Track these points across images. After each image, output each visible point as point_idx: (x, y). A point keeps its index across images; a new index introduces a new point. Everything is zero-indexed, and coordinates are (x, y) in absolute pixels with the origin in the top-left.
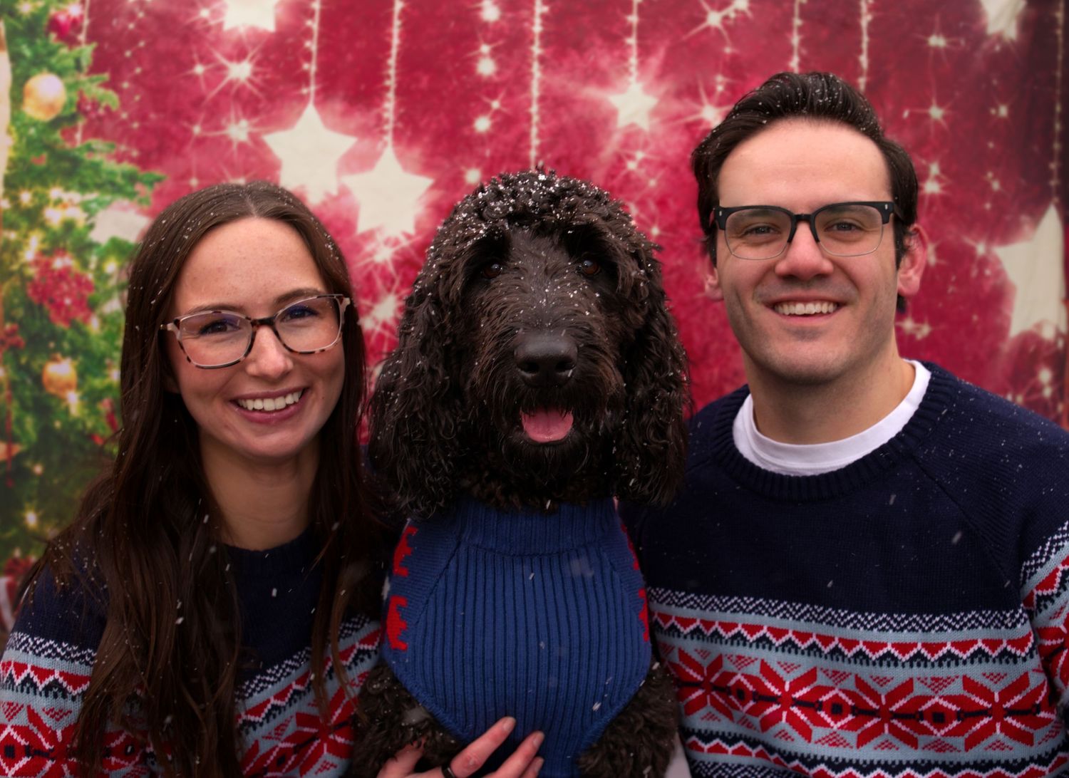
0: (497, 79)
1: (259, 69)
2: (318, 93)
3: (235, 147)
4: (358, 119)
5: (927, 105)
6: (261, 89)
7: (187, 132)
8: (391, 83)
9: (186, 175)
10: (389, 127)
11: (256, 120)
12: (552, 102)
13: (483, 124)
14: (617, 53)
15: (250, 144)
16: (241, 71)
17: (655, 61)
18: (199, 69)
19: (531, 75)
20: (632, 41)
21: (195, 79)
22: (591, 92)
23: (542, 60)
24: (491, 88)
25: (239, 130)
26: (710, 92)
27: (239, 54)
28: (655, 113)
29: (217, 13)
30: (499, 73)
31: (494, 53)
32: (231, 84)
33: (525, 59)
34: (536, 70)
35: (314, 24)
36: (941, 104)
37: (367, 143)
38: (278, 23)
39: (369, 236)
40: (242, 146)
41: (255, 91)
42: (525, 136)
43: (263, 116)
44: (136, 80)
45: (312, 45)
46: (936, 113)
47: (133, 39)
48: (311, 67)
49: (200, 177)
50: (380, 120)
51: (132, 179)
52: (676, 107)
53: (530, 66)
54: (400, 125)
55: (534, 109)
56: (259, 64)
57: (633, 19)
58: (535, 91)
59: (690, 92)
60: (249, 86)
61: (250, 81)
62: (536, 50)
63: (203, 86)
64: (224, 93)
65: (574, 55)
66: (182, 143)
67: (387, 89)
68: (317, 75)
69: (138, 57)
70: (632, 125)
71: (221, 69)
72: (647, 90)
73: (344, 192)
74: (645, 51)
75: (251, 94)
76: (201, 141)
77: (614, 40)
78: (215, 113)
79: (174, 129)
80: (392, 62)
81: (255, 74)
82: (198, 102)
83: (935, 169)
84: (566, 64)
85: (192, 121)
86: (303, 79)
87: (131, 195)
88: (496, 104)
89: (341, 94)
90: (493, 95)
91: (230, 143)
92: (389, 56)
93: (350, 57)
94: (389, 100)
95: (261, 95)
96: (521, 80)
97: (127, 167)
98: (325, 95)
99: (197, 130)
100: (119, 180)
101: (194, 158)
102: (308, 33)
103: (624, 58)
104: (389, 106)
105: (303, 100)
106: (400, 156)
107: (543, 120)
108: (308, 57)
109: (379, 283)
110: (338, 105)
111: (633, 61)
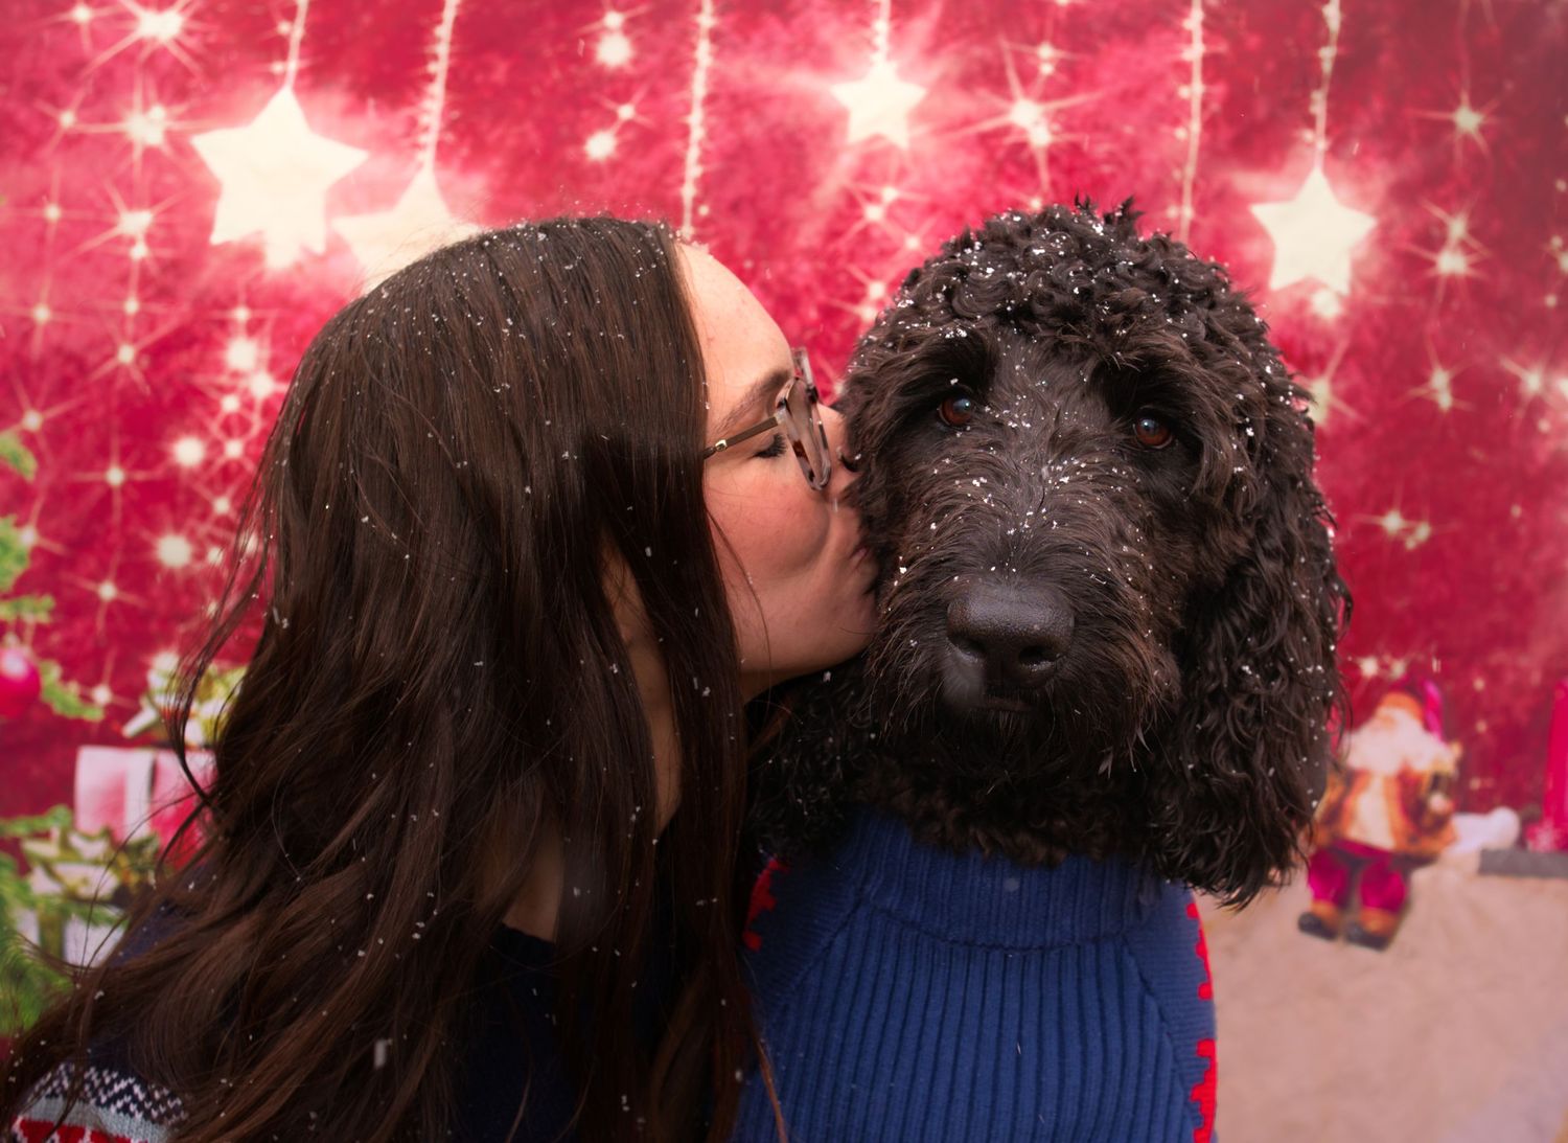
0: (630, 70)
1: (197, 26)
2: (301, 74)
3: (137, 154)
4: (372, 119)
5: (1452, 105)
6: (197, 57)
7: (49, 122)
8: (439, 68)
9: (36, 201)
10: (429, 139)
11: (180, 109)
12: (729, 102)
13: (600, 146)
14: (851, 16)
15: (167, 150)
16: (162, 26)
17: (922, 27)
18: (82, 14)
19: (694, 62)
21: (74, 28)
22: (801, 80)
23: (715, 36)
24: (620, 86)
25: (147, 126)
26: (1027, 76)
28: (920, 115)
30: (635, 62)
31: (630, 27)
32: (140, 44)
33: (686, 37)
34: (704, 52)
36: (1476, 105)
37: (384, 165)
40: (151, 154)
41: (185, 59)
42: (675, 163)
43: (195, 101)
46: (1467, 120)
48: (294, 31)
49: (65, 203)
50: (413, 125)
52: (961, 104)
53: (693, 47)
54: (450, 137)
55: (696, 120)
56: (197, 17)
58: (699, 87)
59: (990, 78)
60: (175, 51)
61: (178, 43)
62: (706, 20)
63: (86, 42)
64: (127, 57)
65: (772, 24)
66: (36, 142)
67: (430, 78)
68: (303, 43)
70: (877, 138)
71: (125, 17)
72: (904, 74)
73: (337, 247)
74: (904, 9)
75: (176, 62)
76: (72, 141)
78: (106, 91)
79: (23, 115)
80: (444, 31)
81: (189, 32)
82: (72, 71)
84: (757, 39)
85: (58, 102)
86: (279, 47)
88: (626, 112)
89: (345, 79)
90: (622, 97)
91: (128, 147)
92: (439, 22)
93: (367, 19)
94: (432, 97)
95: (195, 67)
96: (675, 70)
98: (315, 78)
99: (67, 119)
101: (57, 169)
103: (864, 23)
104: (433, 105)
105: (274, 81)
106: (445, 190)
107: (711, 134)
108: (290, 12)
110: (336, 99)
111: (882, 26)
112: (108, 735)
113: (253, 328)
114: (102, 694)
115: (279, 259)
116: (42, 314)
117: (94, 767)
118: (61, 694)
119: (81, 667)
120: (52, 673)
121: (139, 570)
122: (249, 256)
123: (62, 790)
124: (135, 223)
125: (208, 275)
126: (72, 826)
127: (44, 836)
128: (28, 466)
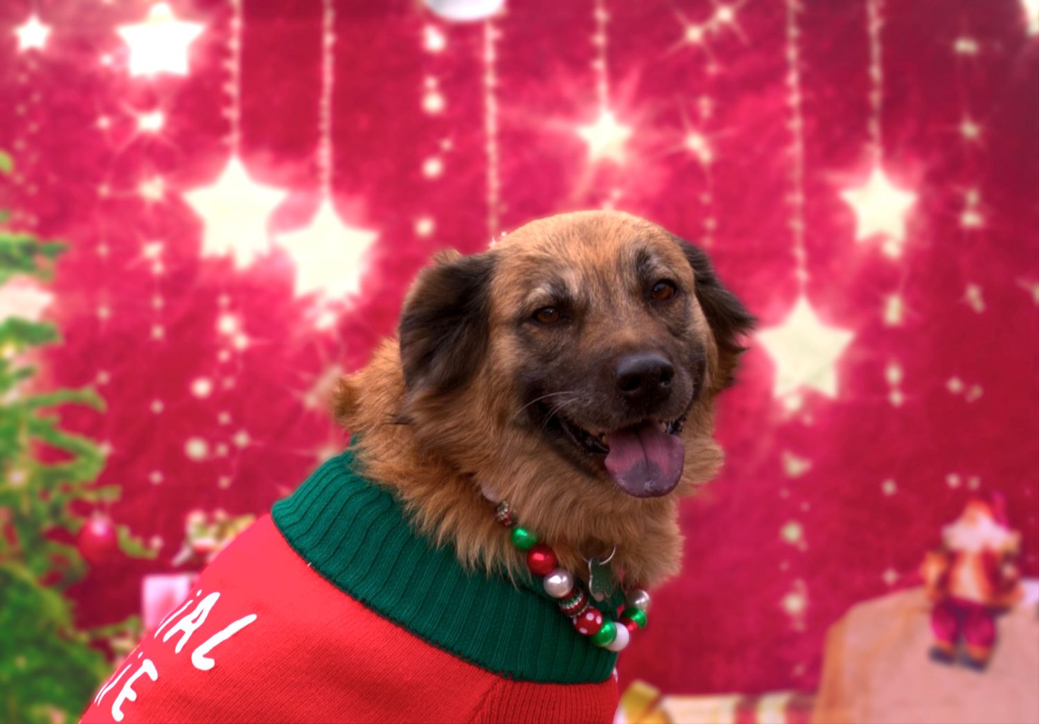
0: (445, 116)
1: (174, 119)
2: (241, 142)
3: (148, 208)
4: (289, 169)
5: (956, 119)
6: (177, 141)
7: (93, 195)
8: (325, 125)
9: (93, 242)
10: (326, 175)
11: (172, 176)
12: (513, 138)
13: (433, 168)
14: (582, 80)
15: (166, 203)
16: (152, 122)
17: (629, 85)
18: (104, 123)
19: (486, 108)
20: (600, 65)
21: (98, 134)
22: (555, 125)
23: (500, 93)
24: (440, 127)
25: (152, 189)
26: (695, 117)
27: (149, 101)
28: (632, 144)
29: (121, 59)
30: (447, 109)
31: (444, 88)
32: (142, 137)
33: (477, 92)
34: (491, 103)
35: (233, 65)
36: (977, 117)
37: (300, 197)
38: (193, 65)
39: (309, 301)
40: (157, 206)
41: (171, 144)
42: (481, 179)
43: (181, 170)
44: (33, 140)
45: (232, 89)
46: (970, 130)
47: (25, 93)
48: (233, 113)
49: (110, 243)
50: (314, 170)
51: (29, 250)
52: (655, 137)
53: (483, 99)
54: (339, 173)
55: (492, 148)
56: (173, 113)
57: (600, 40)
58: (491, 125)
59: (671, 120)
60: (163, 138)
61: (164, 132)
62: (490, 80)
63: (109, 141)
64: (133, 148)
65: (534, 84)
66: (86, 208)
67: (320, 133)
68: (240, 122)
69: (32, 114)
70: (606, 159)
71: (128, 121)
72: (622, 118)
73: (276, 255)
74: (616, 75)
75: (166, 147)
76: (110, 206)
77: (579, 64)
78: (125, 171)
79: (78, 193)
80: (325, 102)
81: (169, 124)
82: (105, 159)
83: (972, 197)
84: (525, 94)
85: (97, 181)
86: (224, 127)
87: (30, 269)
88: (447, 144)
89: (268, 143)
90: (443, 134)
91: (143, 204)
92: (321, 96)
93: (277, 100)
94: (323, 147)
95: (177, 148)
96: (474, 116)
97: (23, 237)
98: (250, 147)
99: (104, 190)
100: (16, 253)
101: (103, 224)
102: (226, 76)
103: (591, 86)
104: (325, 154)
105: (224, 151)
106: (341, 210)
107: (503, 157)
108: (227, 101)
109: (322, 353)
110: (265, 156)
111: (602, 87)
112: (163, 566)
113: (233, 308)
114: (157, 542)
115: (244, 261)
116: (104, 313)
117: (154, 588)
118: (130, 544)
119: (141, 527)
120: (124, 533)
121: (176, 460)
122: (225, 263)
123: (134, 605)
124: (153, 250)
125: (203, 278)
126: (141, 626)
127: (122, 635)
128: (101, 405)
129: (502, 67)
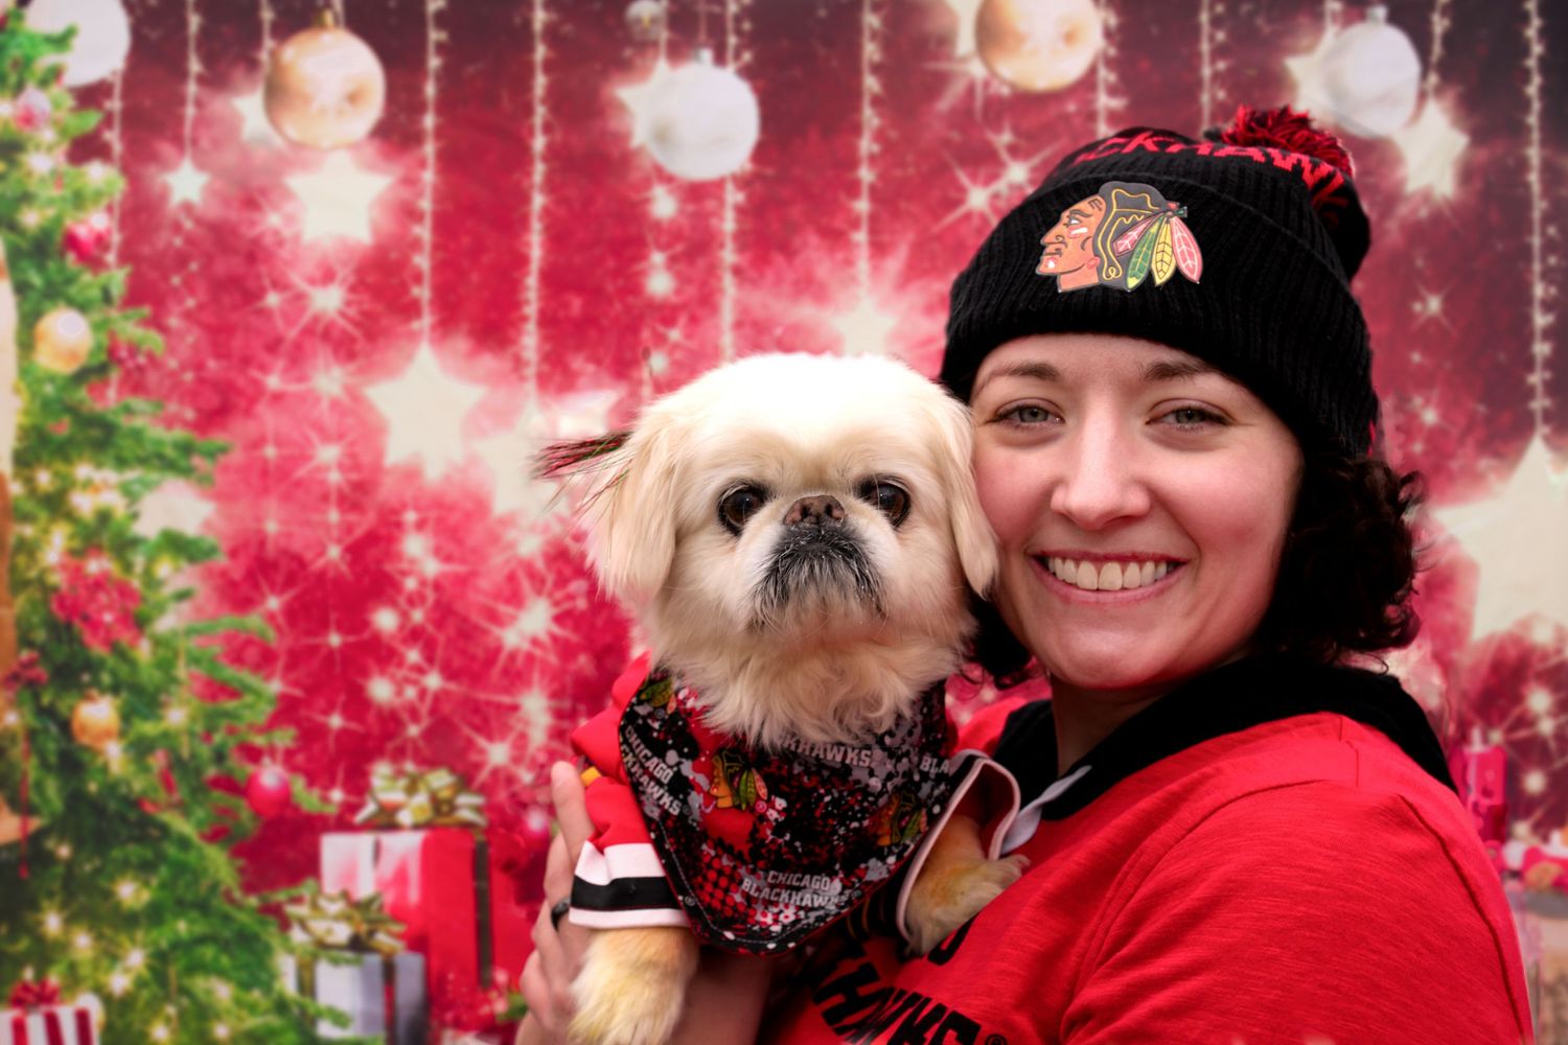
0: (675, 300)
1: (354, 297)
2: (434, 328)
3: (325, 405)
4: (488, 362)
6: (357, 324)
7: (259, 385)
8: (531, 309)
9: (257, 443)
10: (531, 371)
11: (352, 367)
12: (751, 330)
13: (658, 364)
14: (840, 256)
15: (346, 400)
16: (329, 301)
17: (895, 264)
18: (273, 300)
19: (720, 291)
20: (861, 237)
21: (268, 313)
22: (804, 312)
23: (737, 271)
24: (667, 314)
25: (329, 380)
27: (327, 277)
29: (290, 219)
30: (678, 292)
31: (672, 261)
32: (316, 319)
33: (713, 270)
34: (728, 283)
35: (424, 232)
37: (499, 397)
38: (375, 231)
39: (508, 521)
40: (335, 404)
41: (350, 328)
43: (361, 361)
44: (188, 316)
45: (423, 261)
47: (182, 260)
48: (423, 293)
49: (279, 443)
50: (518, 363)
51: (186, 449)
53: (719, 279)
54: (546, 368)
55: (727, 341)
56: (353, 289)
57: (862, 206)
58: (728, 315)
60: (341, 322)
61: (343, 314)
62: (729, 255)
63: (279, 323)
64: (308, 331)
65: (779, 259)
66: (253, 401)
67: (524, 319)
68: (433, 303)
69: (189, 286)
71: (300, 298)
72: (881, 306)
73: (473, 460)
74: (879, 249)
75: (344, 332)
76: (278, 398)
77: (836, 238)
78: (297, 359)
79: (241, 382)
80: (532, 280)
81: (348, 303)
82: (274, 344)
84: (770, 275)
85: (264, 368)
86: (412, 310)
87: (186, 472)
88: (675, 336)
89: (465, 327)
90: (671, 323)
91: (317, 400)
92: (526, 274)
93: (475, 277)
94: (528, 334)
95: (356, 333)
96: (708, 299)
97: (179, 434)
98: (443, 331)
99: (273, 382)
100: (170, 452)
101: (270, 419)
102: (416, 245)
103: (849, 263)
104: (530, 341)
105: (414, 337)
108: (418, 278)
109: (526, 585)
110: (461, 343)
111: (863, 265)
112: (343, 823)
113: (421, 525)
114: (337, 795)
115: (433, 473)
116: (272, 527)
117: (335, 849)
118: (308, 799)
119: (318, 777)
120: (298, 785)
121: (358, 703)
122: (411, 474)
123: (310, 866)
124: (328, 454)
125: (387, 491)
126: (319, 891)
127: (297, 900)
128: (271, 636)
129: (743, 240)
